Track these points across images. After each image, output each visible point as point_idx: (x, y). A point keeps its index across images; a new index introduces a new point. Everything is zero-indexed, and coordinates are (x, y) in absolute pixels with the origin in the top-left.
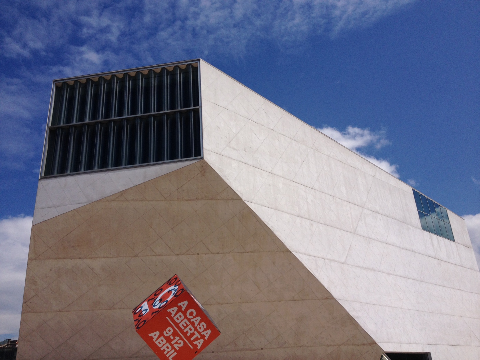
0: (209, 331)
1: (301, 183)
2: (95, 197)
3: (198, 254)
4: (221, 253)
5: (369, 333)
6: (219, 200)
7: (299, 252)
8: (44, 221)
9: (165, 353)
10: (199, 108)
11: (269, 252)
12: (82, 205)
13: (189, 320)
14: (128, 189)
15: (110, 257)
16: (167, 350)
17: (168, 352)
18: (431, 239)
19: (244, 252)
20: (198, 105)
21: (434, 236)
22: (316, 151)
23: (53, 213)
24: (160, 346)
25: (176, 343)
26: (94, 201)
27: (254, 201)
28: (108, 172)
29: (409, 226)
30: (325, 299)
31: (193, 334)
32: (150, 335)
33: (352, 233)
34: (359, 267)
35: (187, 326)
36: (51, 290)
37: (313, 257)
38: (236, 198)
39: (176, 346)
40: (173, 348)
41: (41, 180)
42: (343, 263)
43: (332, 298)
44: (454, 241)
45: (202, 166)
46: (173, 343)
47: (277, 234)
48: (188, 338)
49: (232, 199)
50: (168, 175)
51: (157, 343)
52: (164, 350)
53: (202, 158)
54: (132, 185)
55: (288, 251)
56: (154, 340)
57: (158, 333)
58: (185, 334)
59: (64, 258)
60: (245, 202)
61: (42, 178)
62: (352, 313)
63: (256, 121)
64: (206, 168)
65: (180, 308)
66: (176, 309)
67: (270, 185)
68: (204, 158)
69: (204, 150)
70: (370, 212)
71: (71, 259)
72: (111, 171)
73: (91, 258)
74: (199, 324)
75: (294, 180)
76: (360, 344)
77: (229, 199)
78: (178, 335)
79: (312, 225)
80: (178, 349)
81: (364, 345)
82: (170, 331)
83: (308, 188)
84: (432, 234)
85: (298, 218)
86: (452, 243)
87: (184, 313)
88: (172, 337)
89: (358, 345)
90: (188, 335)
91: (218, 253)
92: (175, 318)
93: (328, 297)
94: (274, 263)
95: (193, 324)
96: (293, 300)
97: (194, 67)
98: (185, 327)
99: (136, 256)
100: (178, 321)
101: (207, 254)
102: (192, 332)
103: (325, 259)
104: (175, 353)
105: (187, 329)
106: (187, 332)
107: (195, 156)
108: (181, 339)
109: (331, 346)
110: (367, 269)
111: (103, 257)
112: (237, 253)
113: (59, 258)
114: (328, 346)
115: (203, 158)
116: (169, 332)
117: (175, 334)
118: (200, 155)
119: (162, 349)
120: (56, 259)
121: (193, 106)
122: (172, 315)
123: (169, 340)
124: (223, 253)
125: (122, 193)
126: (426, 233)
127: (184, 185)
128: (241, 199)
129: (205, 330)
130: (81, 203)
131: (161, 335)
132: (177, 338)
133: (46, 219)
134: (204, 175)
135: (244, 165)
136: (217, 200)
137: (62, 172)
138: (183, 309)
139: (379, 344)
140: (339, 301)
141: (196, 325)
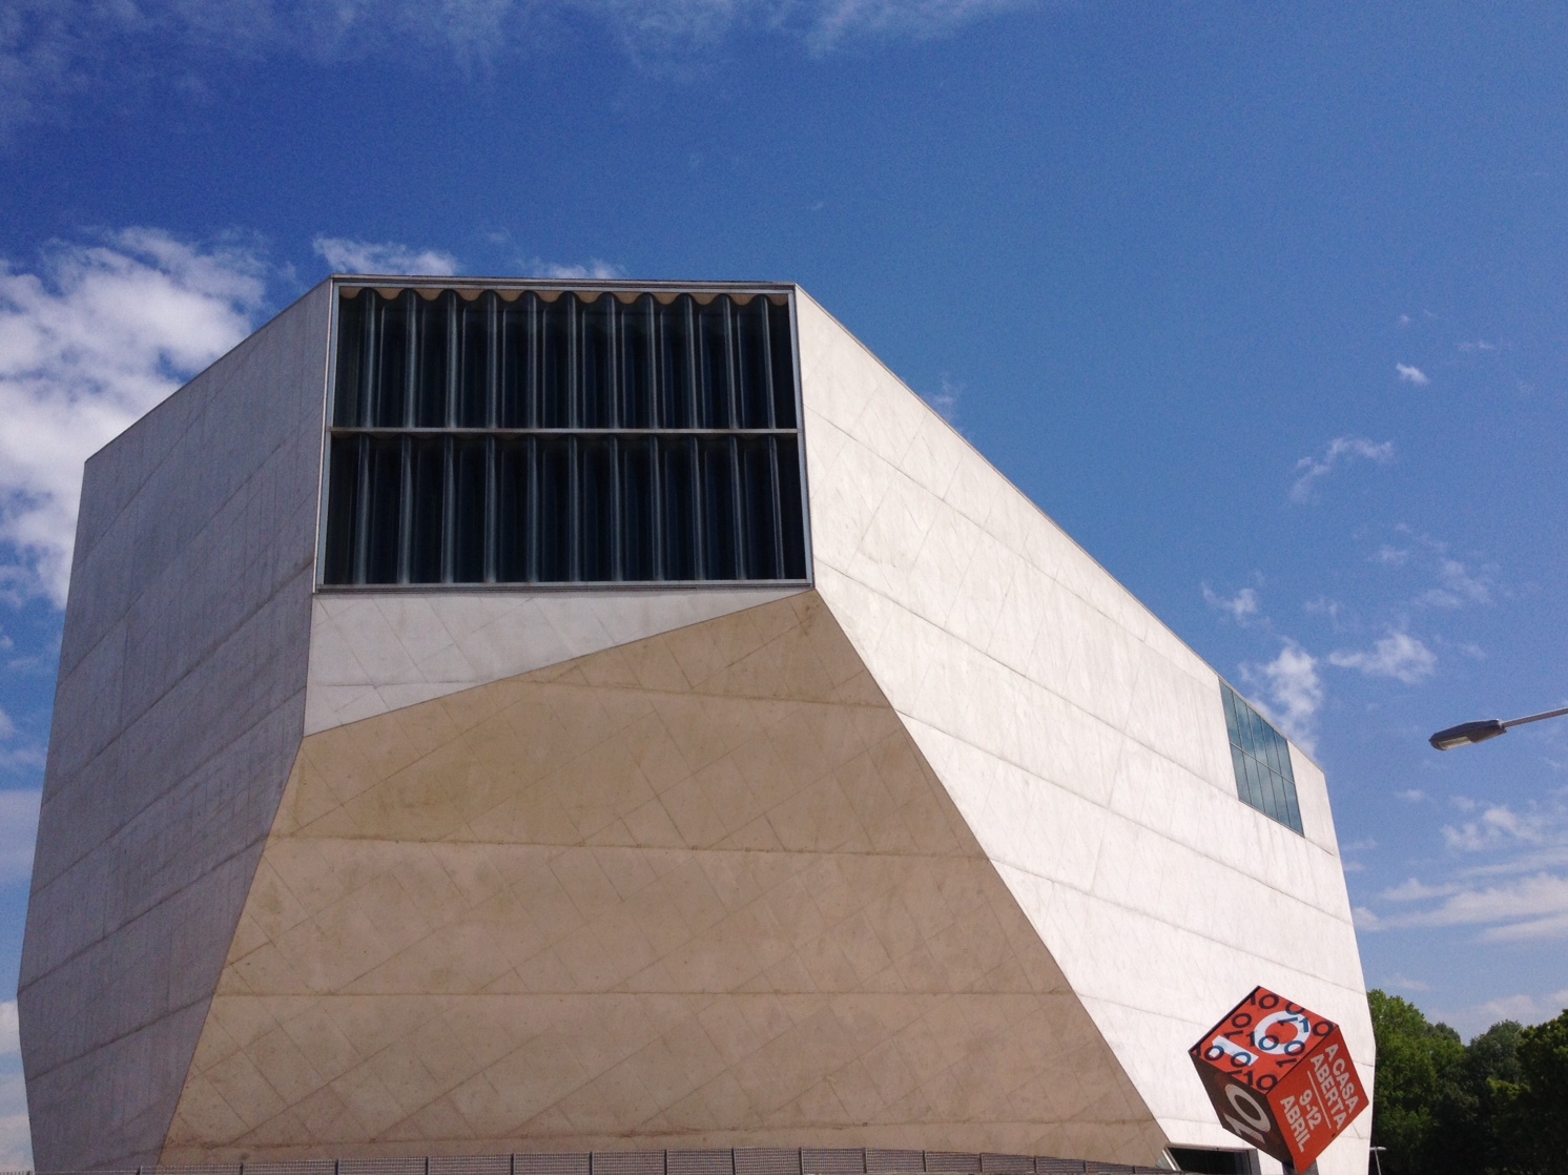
0: (1356, 1099)
1: (1001, 661)
2: (499, 667)
3: (748, 850)
4: (810, 852)
5: (1141, 1090)
6: (833, 703)
7: (1004, 862)
8: (342, 725)
9: (1296, 1134)
10: (796, 434)
11: (933, 855)
12: (463, 687)
13: (1334, 1077)
14: (597, 653)
15: (509, 843)
16: (1299, 1130)
17: (1300, 1133)
18: (1257, 825)
19: (868, 854)
20: (795, 426)
21: (1264, 820)
22: (1030, 566)
23: (371, 704)
24: (1291, 1121)
25: (1313, 1118)
26: (496, 677)
27: (914, 714)
28: (532, 594)
29: (1213, 788)
30: (1050, 993)
31: (1335, 1103)
32: (1282, 1102)
33: (1102, 806)
34: (1119, 905)
35: (1331, 1087)
36: (318, 928)
37: (1031, 876)
38: (878, 703)
39: (1311, 1123)
40: (1307, 1126)
41: (321, 596)
42: (1086, 894)
43: (1069, 991)
44: (1302, 835)
45: (808, 609)
46: (1308, 1117)
47: (963, 808)
48: (1328, 1109)
49: (868, 705)
50: (710, 625)
51: (1288, 1116)
52: (1295, 1130)
53: (812, 586)
54: (610, 644)
55: (982, 856)
56: (1286, 1111)
57: (1292, 1099)
58: (1325, 1102)
59: (377, 837)
60: (899, 714)
61: (320, 591)
62: (1108, 1036)
63: (909, 474)
64: (817, 614)
65: (1327, 1056)
66: (1321, 1057)
67: (943, 667)
68: (817, 587)
69: (815, 560)
70: (1137, 747)
71: (397, 842)
72: (542, 595)
73: (455, 842)
74: (1345, 1086)
75: (989, 653)
76: (1114, 1119)
77: (859, 705)
78: (1317, 1105)
79: (1027, 783)
80: (1312, 1128)
81: (1124, 1122)
82: (1308, 1096)
83: (1015, 675)
84: (1258, 814)
85: (1001, 762)
86: (1298, 837)
87: (1331, 1066)
88: (1308, 1108)
89: (1108, 1124)
90: (1329, 1104)
91: (801, 851)
92: (1318, 1074)
93: (1059, 989)
94: (939, 888)
95: (1338, 1084)
96: (971, 992)
97: (775, 306)
98: (1328, 1091)
99: (581, 844)
100: (1321, 1080)
101: (772, 850)
102: (1334, 1099)
103: (1053, 882)
104: (1308, 1136)
105: (1330, 1094)
106: (1329, 1099)
107: (788, 576)
108: (1320, 1111)
109: (1042, 1122)
110: (1132, 910)
111: (491, 842)
112: (851, 853)
113: (362, 837)
114: (1033, 1121)
115: (814, 586)
116: (1305, 1100)
117: (1314, 1102)
118: (804, 576)
119: (1293, 1127)
120: (354, 838)
121: (778, 427)
122: (1316, 1069)
123: (1304, 1112)
124: (815, 852)
125: (579, 663)
126: (1247, 810)
127: (749, 655)
128: (890, 706)
129: (1352, 1096)
130: (458, 681)
131: (1297, 1102)
132: (1315, 1109)
133: (347, 719)
134: (806, 634)
135: (892, 604)
136: (828, 703)
137: (383, 575)
138: (1330, 1059)
139: (1159, 1121)
140: (1083, 1001)
141: (1341, 1087)
